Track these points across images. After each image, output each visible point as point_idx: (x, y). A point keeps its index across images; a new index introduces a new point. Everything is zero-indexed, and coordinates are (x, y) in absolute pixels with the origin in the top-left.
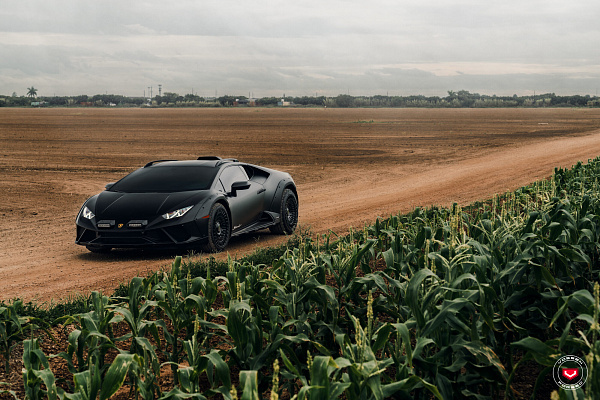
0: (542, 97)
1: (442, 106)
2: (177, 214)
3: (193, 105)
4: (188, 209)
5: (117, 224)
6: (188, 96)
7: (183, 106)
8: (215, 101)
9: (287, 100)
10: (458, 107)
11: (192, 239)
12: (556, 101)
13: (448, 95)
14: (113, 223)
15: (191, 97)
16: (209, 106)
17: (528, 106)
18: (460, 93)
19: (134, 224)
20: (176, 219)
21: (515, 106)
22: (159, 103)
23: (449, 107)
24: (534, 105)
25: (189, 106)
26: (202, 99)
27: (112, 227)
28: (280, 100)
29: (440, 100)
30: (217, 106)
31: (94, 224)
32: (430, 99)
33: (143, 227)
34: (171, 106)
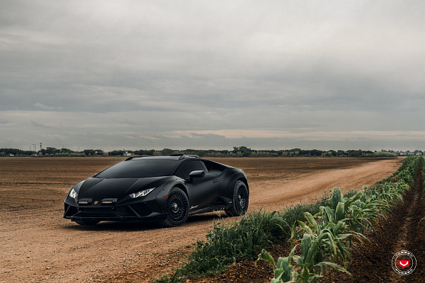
0: (292, 150)
1: (231, 156)
2: (142, 194)
3: (67, 156)
4: (151, 190)
5: (94, 201)
6: (62, 149)
7: (60, 156)
8: (82, 152)
9: (129, 152)
10: (240, 157)
11: (154, 214)
12: (302, 153)
13: (233, 149)
14: (90, 200)
15: (65, 150)
16: (77, 156)
17: (285, 156)
18: (241, 148)
19: (107, 202)
20: (140, 198)
21: (277, 156)
22: (44, 154)
23: (235, 156)
24: (288, 155)
25: (64, 156)
26: (72, 152)
27: (89, 204)
28: (125, 152)
29: (229, 152)
30: (83, 156)
31: (76, 201)
32: (222, 152)
33: (113, 204)
34: (52, 156)
